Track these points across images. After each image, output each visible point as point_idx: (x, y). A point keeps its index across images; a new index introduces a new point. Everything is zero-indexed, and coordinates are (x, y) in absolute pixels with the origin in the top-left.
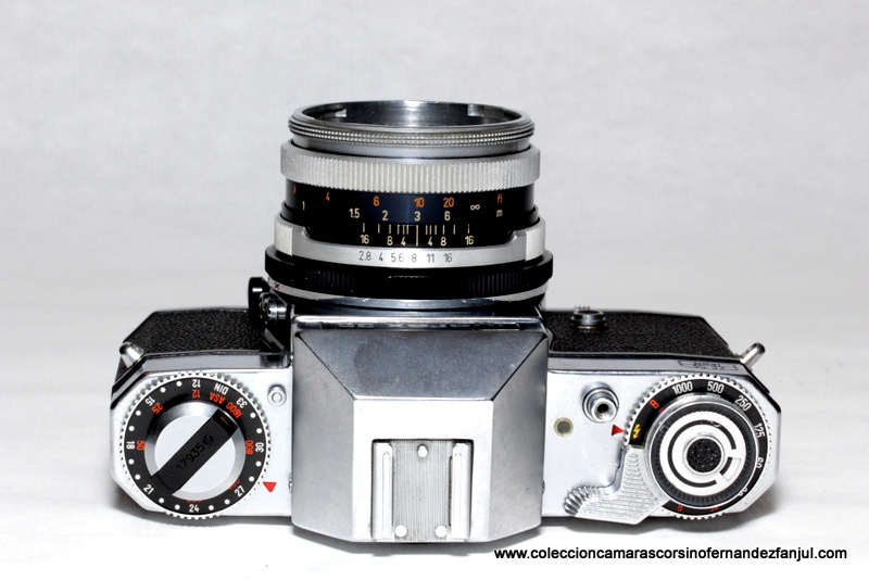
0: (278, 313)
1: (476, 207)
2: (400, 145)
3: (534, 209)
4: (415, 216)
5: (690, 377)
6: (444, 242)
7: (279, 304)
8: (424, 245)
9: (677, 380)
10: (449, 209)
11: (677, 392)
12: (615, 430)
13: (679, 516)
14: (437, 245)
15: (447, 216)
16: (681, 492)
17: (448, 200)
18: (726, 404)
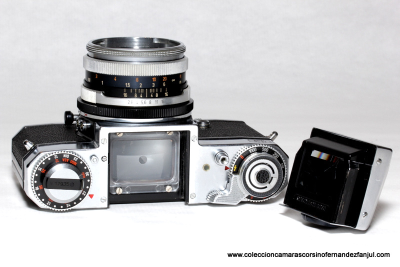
0: (87, 126)
1: (173, 80)
2: (130, 56)
3: (186, 82)
4: (153, 85)
5: (256, 146)
6: (157, 95)
7: (87, 122)
8: (149, 97)
9: (250, 147)
10: (165, 81)
11: (250, 152)
12: (226, 168)
13: (251, 201)
14: (154, 97)
15: (164, 84)
16: (254, 191)
17: (165, 78)
18: (269, 156)
